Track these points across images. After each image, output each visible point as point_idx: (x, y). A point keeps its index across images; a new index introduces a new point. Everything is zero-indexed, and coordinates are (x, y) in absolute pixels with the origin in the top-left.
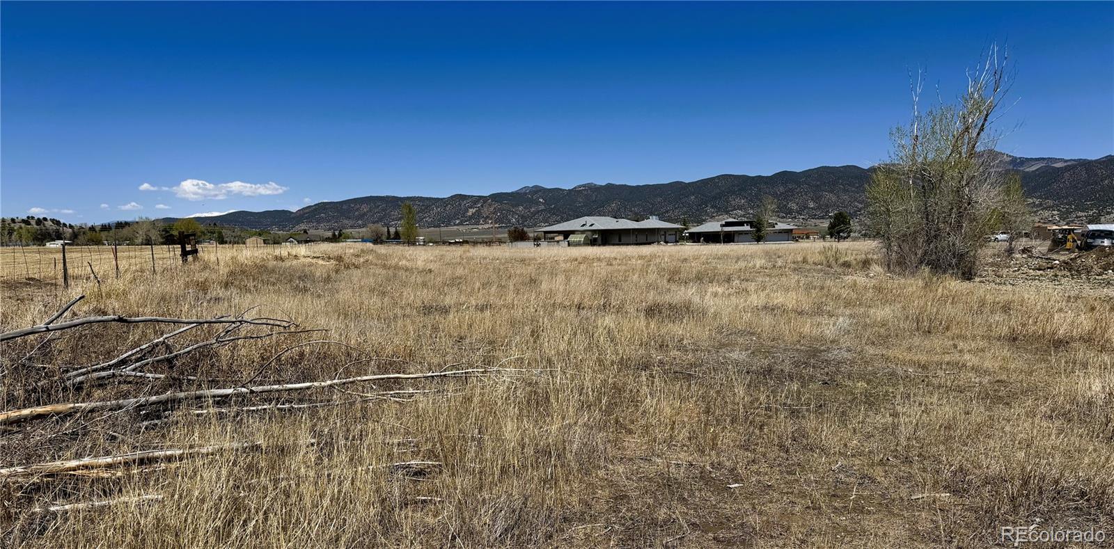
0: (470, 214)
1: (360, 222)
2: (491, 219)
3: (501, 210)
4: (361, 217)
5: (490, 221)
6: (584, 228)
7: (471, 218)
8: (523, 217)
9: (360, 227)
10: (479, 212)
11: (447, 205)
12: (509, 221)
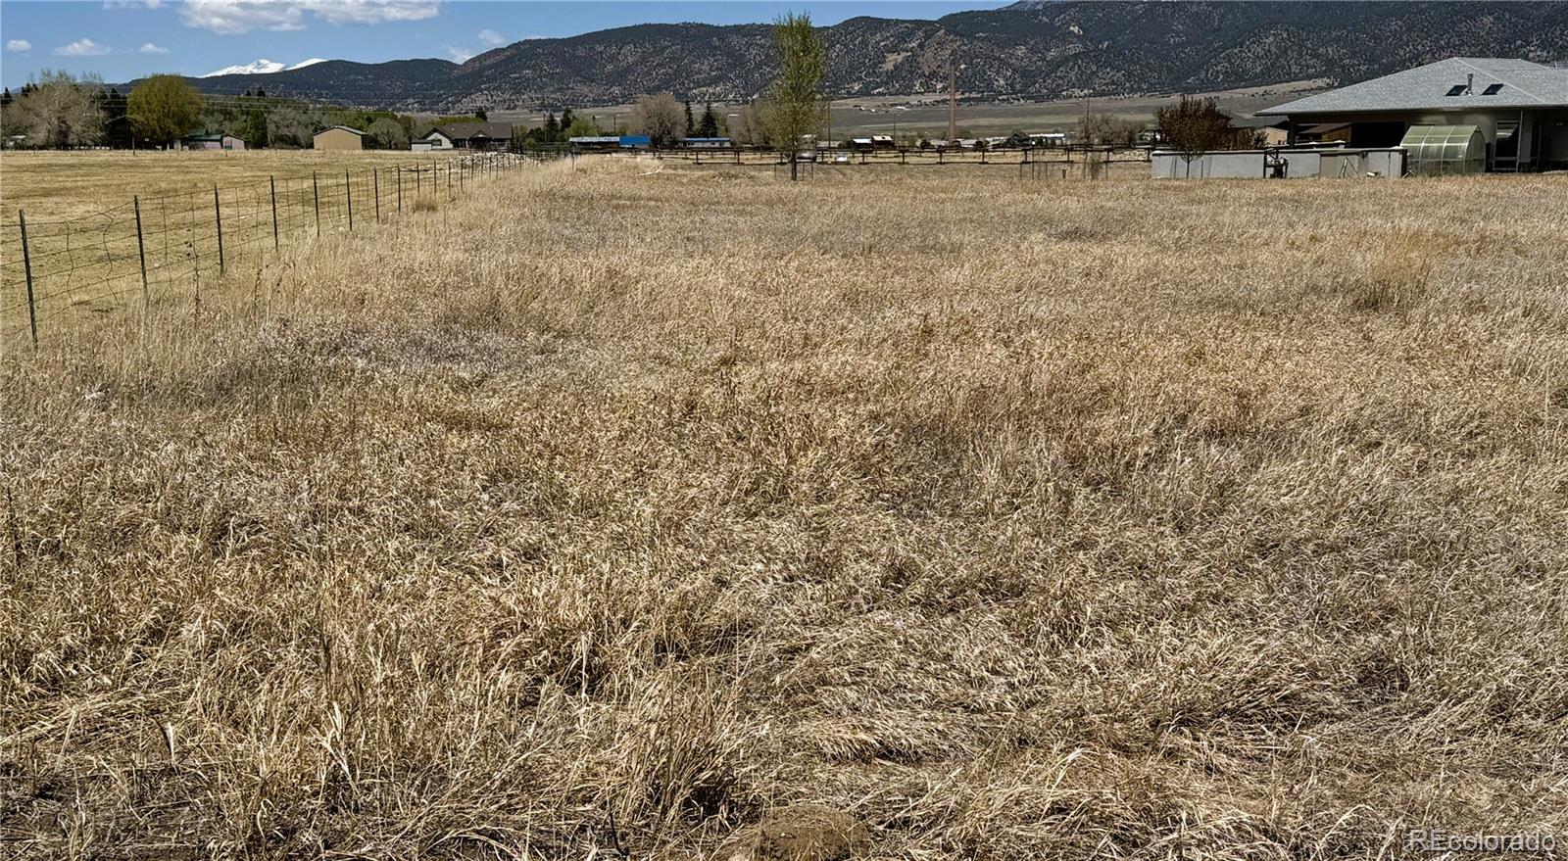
0: (889, 66)
1: (616, 90)
2: (945, 78)
3: (968, 56)
4: (619, 77)
5: (939, 86)
6: (1462, 101)
7: (891, 76)
8: (1025, 73)
9: (615, 101)
10: (912, 62)
11: (832, 46)
12: (989, 86)
